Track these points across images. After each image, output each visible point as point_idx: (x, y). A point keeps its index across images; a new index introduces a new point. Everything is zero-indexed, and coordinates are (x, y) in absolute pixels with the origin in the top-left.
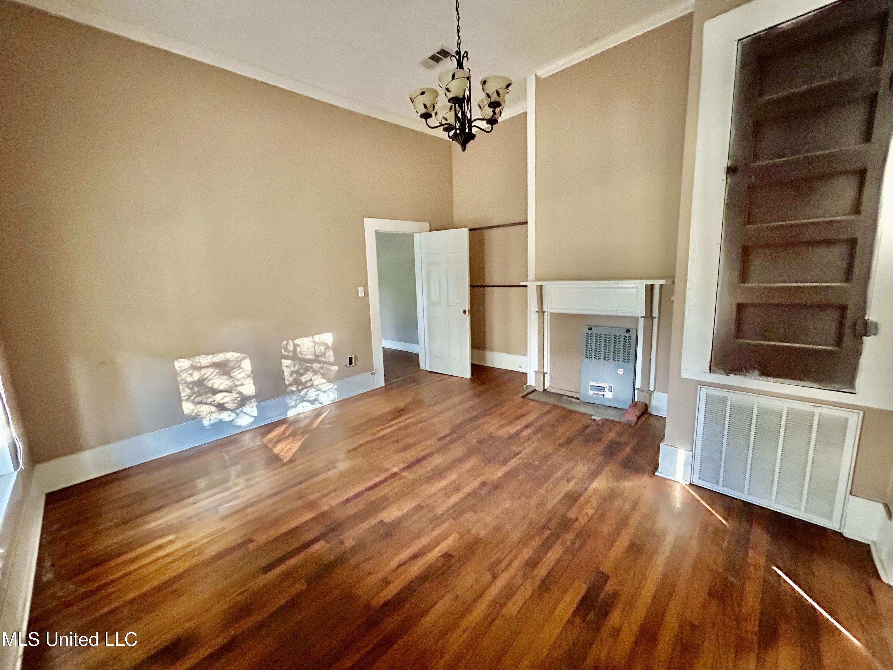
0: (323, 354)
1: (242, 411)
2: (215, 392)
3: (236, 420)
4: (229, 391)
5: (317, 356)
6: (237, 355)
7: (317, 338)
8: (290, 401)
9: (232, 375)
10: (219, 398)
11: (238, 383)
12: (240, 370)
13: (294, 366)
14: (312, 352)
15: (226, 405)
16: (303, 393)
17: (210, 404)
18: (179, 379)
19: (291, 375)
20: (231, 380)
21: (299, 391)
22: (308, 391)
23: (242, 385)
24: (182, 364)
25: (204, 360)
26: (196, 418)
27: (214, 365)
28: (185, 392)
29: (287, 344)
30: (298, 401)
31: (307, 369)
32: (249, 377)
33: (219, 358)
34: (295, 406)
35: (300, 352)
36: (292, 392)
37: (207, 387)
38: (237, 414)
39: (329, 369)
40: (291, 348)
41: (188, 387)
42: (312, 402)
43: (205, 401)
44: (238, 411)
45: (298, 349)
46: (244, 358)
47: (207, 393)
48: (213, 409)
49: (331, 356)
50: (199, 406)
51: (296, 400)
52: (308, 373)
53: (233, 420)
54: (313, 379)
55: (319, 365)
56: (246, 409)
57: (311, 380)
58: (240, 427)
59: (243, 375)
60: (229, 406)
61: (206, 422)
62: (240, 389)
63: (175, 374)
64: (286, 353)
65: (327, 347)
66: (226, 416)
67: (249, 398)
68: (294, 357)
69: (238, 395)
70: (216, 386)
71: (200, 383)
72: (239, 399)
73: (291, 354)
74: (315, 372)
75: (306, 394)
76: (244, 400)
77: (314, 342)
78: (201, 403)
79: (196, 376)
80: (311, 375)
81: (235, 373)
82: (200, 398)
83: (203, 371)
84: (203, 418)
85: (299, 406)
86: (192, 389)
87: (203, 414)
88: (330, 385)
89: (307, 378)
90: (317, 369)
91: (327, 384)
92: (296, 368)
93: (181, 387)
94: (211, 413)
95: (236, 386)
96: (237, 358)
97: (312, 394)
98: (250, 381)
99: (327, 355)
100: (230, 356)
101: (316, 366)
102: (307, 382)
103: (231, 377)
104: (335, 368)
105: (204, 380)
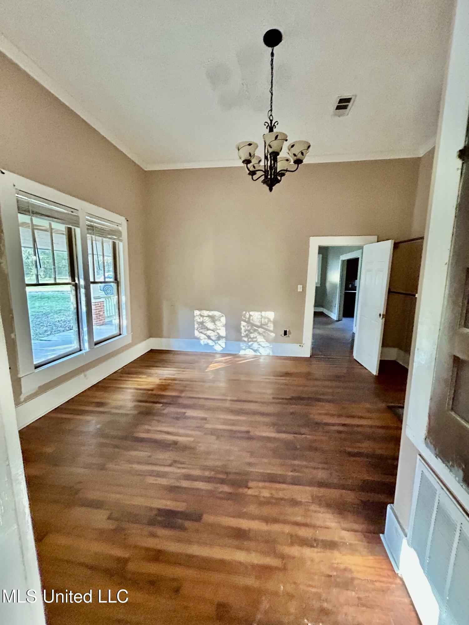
0: (266, 324)
1: (218, 343)
2: (208, 329)
3: (215, 346)
4: (213, 331)
5: (262, 324)
6: (220, 313)
7: (263, 313)
8: (243, 345)
9: (216, 323)
10: (209, 333)
11: (218, 328)
12: (220, 322)
13: (248, 327)
14: (259, 321)
15: (211, 337)
16: (250, 344)
17: (205, 334)
18: (195, 319)
19: (245, 331)
20: (215, 326)
21: (249, 342)
22: (253, 343)
23: (220, 329)
24: (197, 312)
25: (206, 313)
26: (198, 339)
27: (209, 316)
28: (196, 326)
29: (246, 313)
30: (247, 348)
31: (255, 330)
32: (223, 326)
33: (211, 313)
34: (245, 350)
35: (252, 319)
36: (245, 341)
37: (205, 326)
38: (216, 343)
39: (269, 335)
40: (247, 316)
41: (198, 323)
42: (255, 351)
43: (203, 332)
44: (216, 342)
45: (251, 318)
46: (223, 316)
47: (205, 329)
48: (206, 337)
49: (271, 327)
50: (200, 334)
51: (246, 346)
52: (256, 333)
53: (213, 346)
54: (257, 337)
55: (263, 330)
56: (220, 342)
57: (256, 338)
58: (215, 350)
59: (221, 324)
60: (213, 338)
61: (202, 342)
62: (218, 331)
63: (194, 317)
64: (244, 318)
65: (269, 320)
66: (211, 343)
67: (222, 337)
68: (248, 322)
69: (217, 334)
70: (208, 327)
71: (202, 323)
72: (218, 336)
73: (247, 320)
74: (260, 334)
75: (252, 345)
76: (219, 337)
77: (262, 316)
78: (201, 333)
79: (201, 319)
80: (257, 334)
81: (217, 323)
82: (202, 330)
83: (205, 318)
84: (201, 340)
85: (247, 350)
86: (199, 325)
87: (202, 338)
88: (268, 345)
89: (255, 336)
90: (261, 332)
91: (266, 343)
92: (249, 328)
93: (195, 323)
94: (205, 338)
95: (217, 329)
96: (220, 315)
97: (255, 346)
98: (224, 328)
99: (269, 325)
100: (216, 313)
101: (260, 330)
102: (254, 338)
103: (215, 324)
104: (273, 335)
105: (204, 322)
